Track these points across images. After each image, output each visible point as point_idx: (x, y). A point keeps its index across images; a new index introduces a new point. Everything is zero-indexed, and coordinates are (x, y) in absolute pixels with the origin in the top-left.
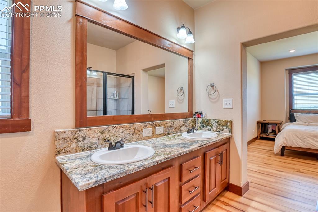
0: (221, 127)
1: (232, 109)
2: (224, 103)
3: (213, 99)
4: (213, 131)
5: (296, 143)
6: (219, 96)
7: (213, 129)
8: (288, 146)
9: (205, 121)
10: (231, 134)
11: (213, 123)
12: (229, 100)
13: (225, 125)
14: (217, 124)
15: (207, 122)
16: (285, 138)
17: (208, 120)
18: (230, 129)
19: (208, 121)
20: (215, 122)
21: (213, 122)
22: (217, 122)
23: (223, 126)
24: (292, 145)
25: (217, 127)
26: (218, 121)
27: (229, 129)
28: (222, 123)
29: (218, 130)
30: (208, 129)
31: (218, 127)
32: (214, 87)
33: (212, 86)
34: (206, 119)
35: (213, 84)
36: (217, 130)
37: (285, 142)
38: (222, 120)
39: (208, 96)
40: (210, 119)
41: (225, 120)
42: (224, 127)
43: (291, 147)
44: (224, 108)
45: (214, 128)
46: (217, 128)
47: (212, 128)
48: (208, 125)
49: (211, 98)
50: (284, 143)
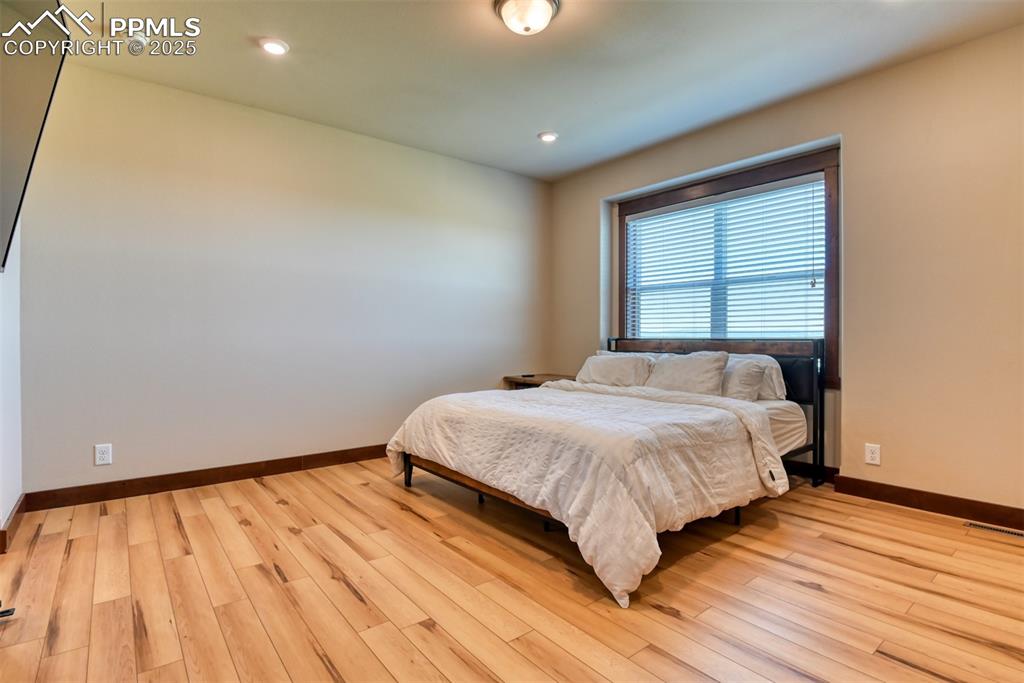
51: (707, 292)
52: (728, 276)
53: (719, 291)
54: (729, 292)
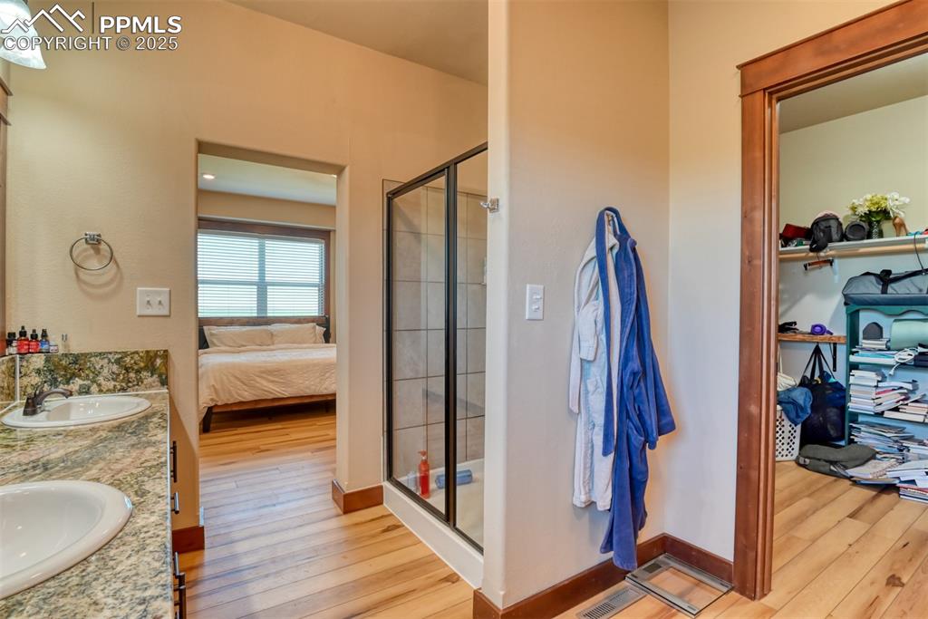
0: (132, 375)
1: (168, 319)
2: (140, 300)
3: (93, 286)
4: (101, 391)
5: (237, 393)
6: (122, 278)
7: (99, 385)
8: (219, 404)
9: (64, 362)
10: (167, 391)
11: (98, 367)
12: (159, 293)
13: (146, 368)
14: (115, 368)
15: (73, 366)
16: (213, 386)
17: (77, 359)
18: (164, 377)
19: (75, 363)
20: (106, 360)
21: (98, 363)
22: (118, 362)
23: (138, 371)
24: (228, 400)
25: (119, 375)
26: (122, 358)
27: (160, 376)
28: (135, 363)
29: (119, 387)
30: (77, 388)
31: (121, 377)
32: (103, 246)
33: (95, 242)
34: (66, 355)
35: (99, 235)
36: (115, 386)
37: (214, 397)
38: (137, 353)
39: (73, 273)
40: (85, 355)
41: (147, 352)
42: (144, 374)
43: (226, 405)
44: (139, 316)
45: (103, 383)
46: (114, 380)
47: (94, 381)
48: (79, 376)
49: (85, 283)
50: (212, 400)
51: (254, 290)
52: (266, 281)
53: (262, 287)
54: (268, 290)
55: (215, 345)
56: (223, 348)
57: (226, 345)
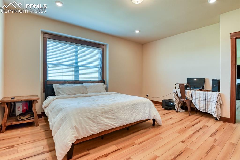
51: (73, 68)
52: (78, 65)
53: (76, 68)
54: (79, 69)
55: (60, 94)
56: (66, 96)
57: (67, 94)
